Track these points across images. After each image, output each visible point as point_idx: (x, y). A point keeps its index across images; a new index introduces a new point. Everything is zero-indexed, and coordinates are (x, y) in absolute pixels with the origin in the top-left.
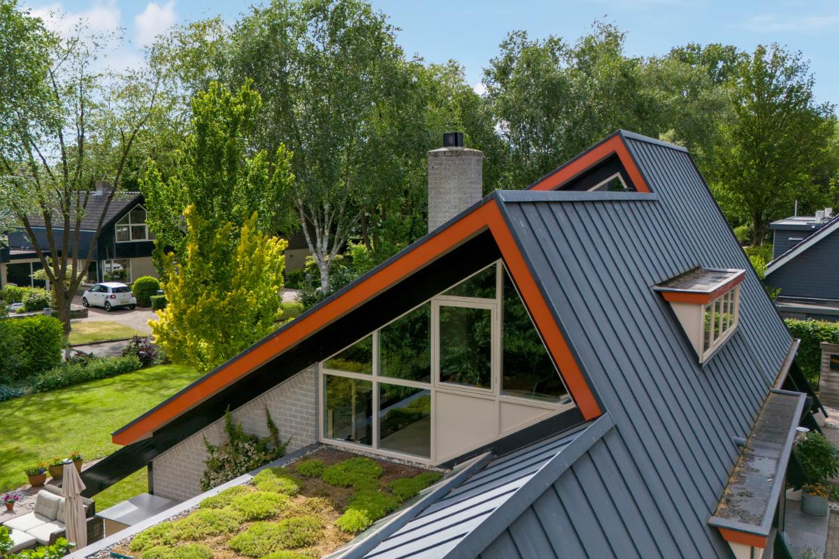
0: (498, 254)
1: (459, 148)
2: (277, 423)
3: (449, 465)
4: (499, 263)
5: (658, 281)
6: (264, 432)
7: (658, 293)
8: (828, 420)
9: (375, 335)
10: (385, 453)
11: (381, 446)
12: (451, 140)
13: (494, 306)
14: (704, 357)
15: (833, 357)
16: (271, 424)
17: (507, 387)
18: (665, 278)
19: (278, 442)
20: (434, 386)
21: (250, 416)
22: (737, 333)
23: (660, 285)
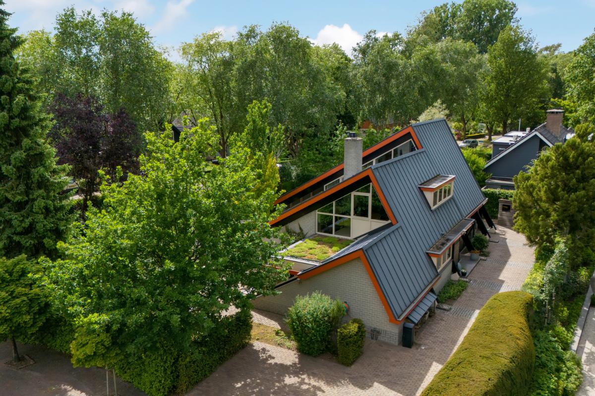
0: (371, 181)
1: (355, 138)
2: (303, 228)
3: (356, 239)
4: (371, 184)
5: (420, 183)
6: (298, 231)
7: (420, 188)
8: (497, 231)
9: (334, 202)
10: (337, 236)
11: (335, 234)
12: (352, 135)
13: (370, 195)
14: (433, 208)
15: (504, 205)
16: (300, 228)
17: (373, 218)
18: (423, 182)
19: (303, 234)
20: (352, 216)
21: (294, 226)
22: (452, 198)
23: (421, 185)
